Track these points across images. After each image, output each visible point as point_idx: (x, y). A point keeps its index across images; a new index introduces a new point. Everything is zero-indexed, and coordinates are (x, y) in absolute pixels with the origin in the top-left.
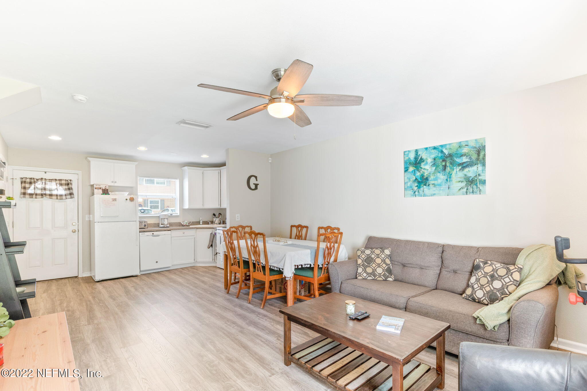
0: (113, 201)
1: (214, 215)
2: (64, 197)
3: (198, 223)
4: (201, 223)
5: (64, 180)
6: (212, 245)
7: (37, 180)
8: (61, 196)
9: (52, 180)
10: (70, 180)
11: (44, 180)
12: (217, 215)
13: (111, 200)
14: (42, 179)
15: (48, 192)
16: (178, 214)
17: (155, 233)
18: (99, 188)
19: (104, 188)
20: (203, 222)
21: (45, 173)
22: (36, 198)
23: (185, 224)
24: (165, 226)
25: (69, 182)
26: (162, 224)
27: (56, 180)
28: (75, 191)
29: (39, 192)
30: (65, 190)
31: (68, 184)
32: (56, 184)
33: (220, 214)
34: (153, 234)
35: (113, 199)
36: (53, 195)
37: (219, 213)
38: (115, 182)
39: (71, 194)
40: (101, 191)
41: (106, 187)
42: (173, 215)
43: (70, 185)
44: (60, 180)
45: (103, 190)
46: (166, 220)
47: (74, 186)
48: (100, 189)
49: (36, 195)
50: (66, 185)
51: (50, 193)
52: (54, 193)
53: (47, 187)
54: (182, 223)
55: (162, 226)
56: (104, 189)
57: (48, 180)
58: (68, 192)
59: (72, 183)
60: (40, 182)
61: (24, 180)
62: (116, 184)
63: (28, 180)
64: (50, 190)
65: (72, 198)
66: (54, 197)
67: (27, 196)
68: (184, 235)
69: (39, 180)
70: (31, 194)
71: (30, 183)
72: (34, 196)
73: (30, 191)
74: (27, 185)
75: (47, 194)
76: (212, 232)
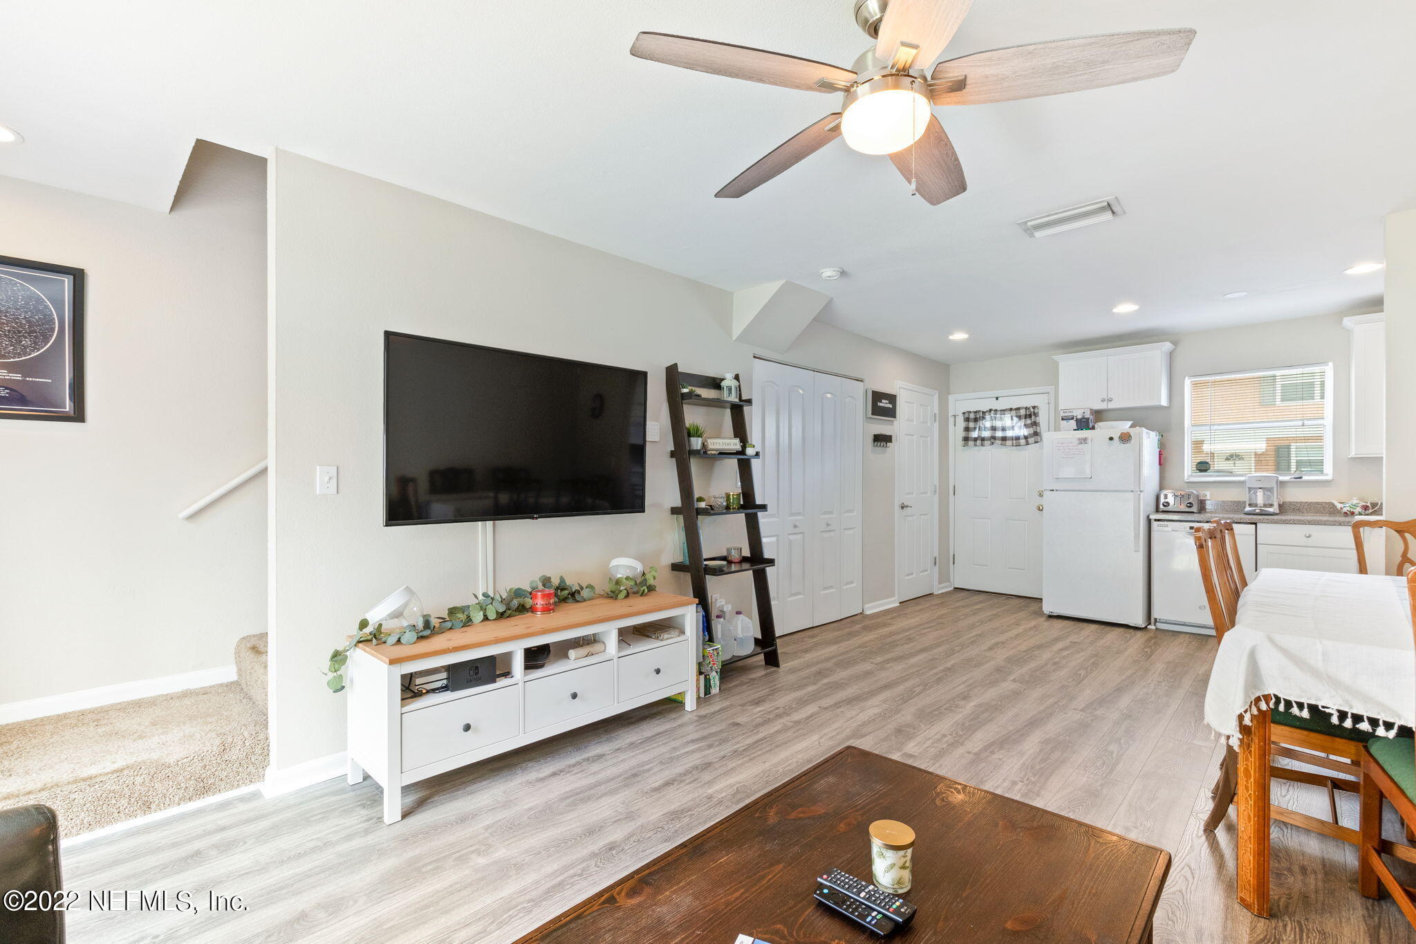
0: (1082, 443)
2: (1023, 441)
5: (1023, 408)
7: (984, 413)
8: (1018, 438)
9: (1004, 410)
10: (1034, 408)
11: (993, 412)
13: (1076, 442)
14: (990, 410)
15: (999, 434)
16: (1330, 477)
18: (1071, 417)
19: (1079, 417)
21: (997, 398)
22: (982, 445)
25: (1032, 410)
27: (1011, 409)
28: (1043, 428)
29: (986, 434)
30: (1026, 425)
31: (1030, 415)
32: (1012, 417)
34: (1192, 528)
35: (1079, 439)
36: (1007, 439)
38: (1110, 400)
39: (1036, 434)
40: (1073, 424)
41: (1086, 412)
42: (1305, 478)
43: (1033, 417)
44: (1018, 409)
45: (1077, 420)
46: (1260, 494)
47: (1042, 419)
48: (1073, 419)
49: (983, 439)
50: (1028, 417)
51: (1004, 435)
52: (1009, 434)
53: (998, 424)
56: (1081, 419)
57: (999, 412)
58: (1031, 431)
59: (1038, 413)
60: (988, 417)
61: (966, 415)
62: (1111, 406)
63: (972, 416)
64: (1004, 429)
65: (1037, 442)
66: (1009, 443)
67: (971, 443)
68: (1310, 542)
69: (987, 414)
70: (976, 439)
71: (976, 420)
72: (979, 442)
73: (975, 434)
74: (971, 425)
75: (999, 437)
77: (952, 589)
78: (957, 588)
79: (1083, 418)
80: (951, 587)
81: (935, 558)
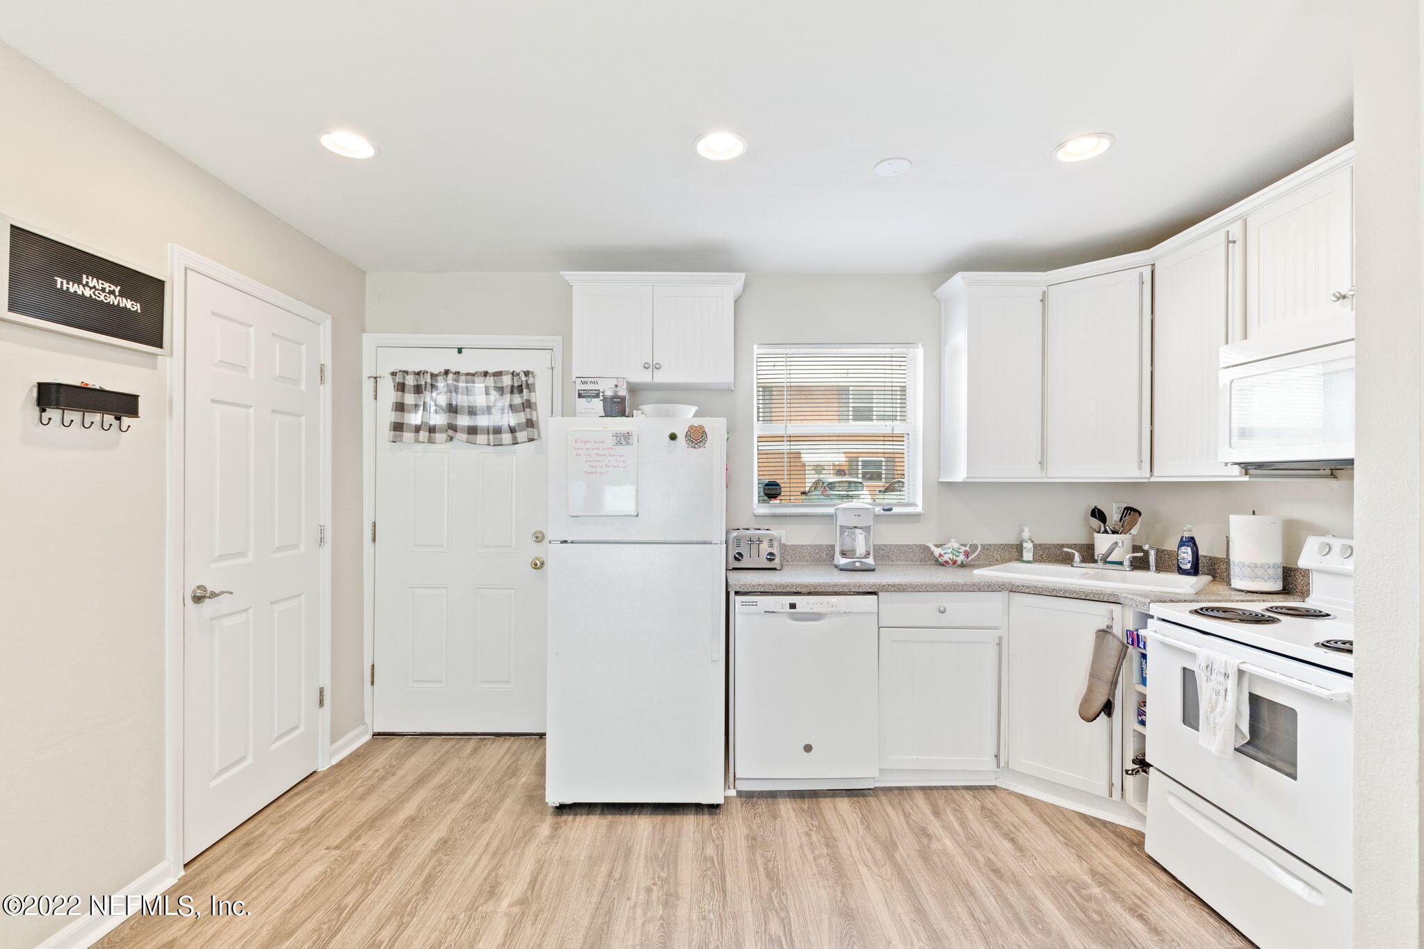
0: (619, 443)
1: (1098, 514)
2: (507, 437)
3: (1015, 552)
4: (1028, 555)
5: (507, 373)
6: (1108, 708)
7: (433, 376)
8: (498, 431)
9: (473, 375)
10: (527, 374)
11: (450, 376)
12: (1113, 516)
13: (610, 441)
14: (447, 372)
15: (463, 421)
16: (919, 509)
17: (803, 603)
18: (594, 393)
19: (609, 393)
20: (1036, 547)
21: (460, 351)
22: (431, 441)
23: (946, 558)
24: (858, 564)
25: (524, 378)
26: (844, 554)
27: (486, 374)
28: (542, 414)
29: (439, 419)
30: (512, 407)
31: (521, 386)
32: (487, 389)
33: (1130, 512)
34: (793, 606)
35: (616, 435)
36: (478, 431)
37: (1127, 509)
38: (657, 367)
39: (530, 424)
40: (598, 404)
41: (616, 386)
42: (896, 510)
43: (525, 392)
44: (498, 374)
45: (605, 400)
46: (860, 537)
47: (540, 396)
48: (597, 396)
49: (432, 430)
50: (515, 391)
51: (471, 424)
52: (482, 421)
53: (461, 400)
54: (937, 551)
55: (843, 561)
56: (613, 398)
57: (463, 378)
58: (521, 418)
59: (533, 384)
60: (441, 384)
61: (399, 379)
62: (660, 378)
63: (410, 381)
64: (472, 412)
65: (533, 440)
66: (481, 438)
67: (408, 436)
68: (944, 620)
69: (440, 378)
70: (417, 429)
71: (418, 389)
72: (423, 435)
73: (415, 419)
74: (409, 399)
75: (463, 426)
76: (1110, 627)
77: (368, 737)
78: (379, 734)
79: (615, 396)
80: (364, 734)
81: (321, 691)
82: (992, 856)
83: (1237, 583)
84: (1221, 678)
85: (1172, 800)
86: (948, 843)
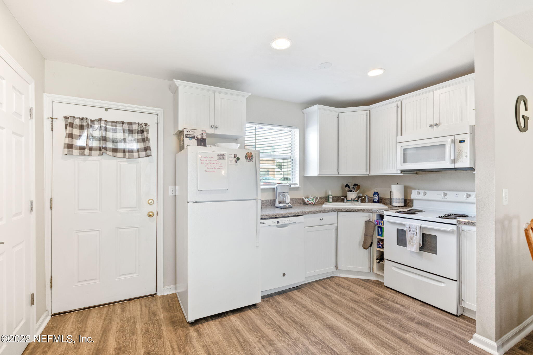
0: (220, 159)
1: (348, 186)
2: (136, 154)
3: (327, 199)
4: (331, 200)
5: (135, 123)
6: (372, 244)
7: (92, 121)
8: (131, 151)
9: (116, 122)
10: (146, 125)
11: (103, 122)
12: (352, 186)
13: (216, 158)
14: (100, 120)
15: (110, 145)
16: (298, 186)
17: (282, 221)
18: (193, 136)
19: (199, 137)
20: (333, 197)
21: (107, 109)
22: (90, 155)
23: (310, 202)
24: (287, 206)
25: (144, 127)
26: (280, 202)
27: (123, 123)
28: (152, 144)
29: (95, 144)
30: (138, 141)
31: (143, 130)
32: (123, 130)
33: (357, 185)
34: (278, 222)
35: (219, 155)
36: (118, 151)
37: (355, 184)
38: (217, 127)
39: (147, 149)
40: (194, 142)
41: (202, 134)
42: (293, 186)
43: (145, 133)
44: (130, 124)
45: (197, 140)
46: (287, 195)
47: (152, 135)
48: (194, 138)
49: (91, 149)
50: (140, 132)
51: (113, 147)
52: (121, 146)
53: (110, 135)
54: (306, 200)
56: (201, 139)
57: (110, 124)
58: (142, 145)
59: (148, 130)
60: (96, 126)
61: (70, 120)
62: (217, 132)
63: (77, 122)
64: (114, 141)
65: (148, 156)
66: (120, 154)
67: (75, 152)
68: (323, 223)
69: (96, 123)
70: (82, 149)
71: (81, 127)
72: (87, 151)
73: (81, 142)
74: (76, 132)
75: (109, 148)
76: (370, 220)
77: (49, 317)
78: (56, 314)
79: (202, 138)
80: (47, 316)
81: (32, 296)
82: (350, 297)
83: (394, 204)
84: (415, 230)
85: (393, 268)
86: (335, 296)
